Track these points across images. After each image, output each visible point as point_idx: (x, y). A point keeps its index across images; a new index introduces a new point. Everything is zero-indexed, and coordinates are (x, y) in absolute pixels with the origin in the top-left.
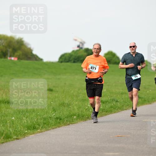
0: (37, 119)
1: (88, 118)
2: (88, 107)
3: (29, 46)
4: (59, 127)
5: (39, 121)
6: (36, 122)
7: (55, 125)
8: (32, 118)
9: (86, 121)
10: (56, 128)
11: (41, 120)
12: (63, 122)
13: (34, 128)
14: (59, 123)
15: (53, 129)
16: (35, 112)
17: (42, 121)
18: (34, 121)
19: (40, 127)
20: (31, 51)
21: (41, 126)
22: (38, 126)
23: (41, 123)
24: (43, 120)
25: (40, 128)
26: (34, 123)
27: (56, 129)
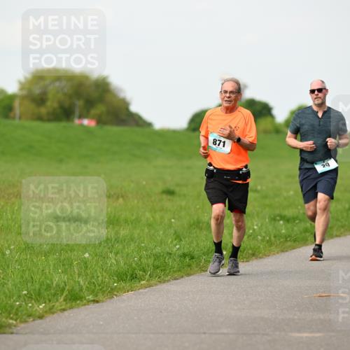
0: (141, 257)
1: (253, 255)
2: (254, 230)
3: (122, 95)
4: (189, 275)
5: (144, 261)
6: (137, 264)
7: (179, 271)
8: (128, 255)
9: (248, 261)
10: (182, 277)
11: (149, 260)
12: (198, 265)
13: (134, 277)
14: (189, 266)
15: (176, 279)
16: (135, 242)
17: (151, 261)
18: (134, 261)
19: (146, 274)
20: (125, 104)
21: (149, 273)
22: (141, 273)
23: (148, 266)
24: (153, 259)
25: (147, 277)
26: (134, 265)
27: (183, 279)
